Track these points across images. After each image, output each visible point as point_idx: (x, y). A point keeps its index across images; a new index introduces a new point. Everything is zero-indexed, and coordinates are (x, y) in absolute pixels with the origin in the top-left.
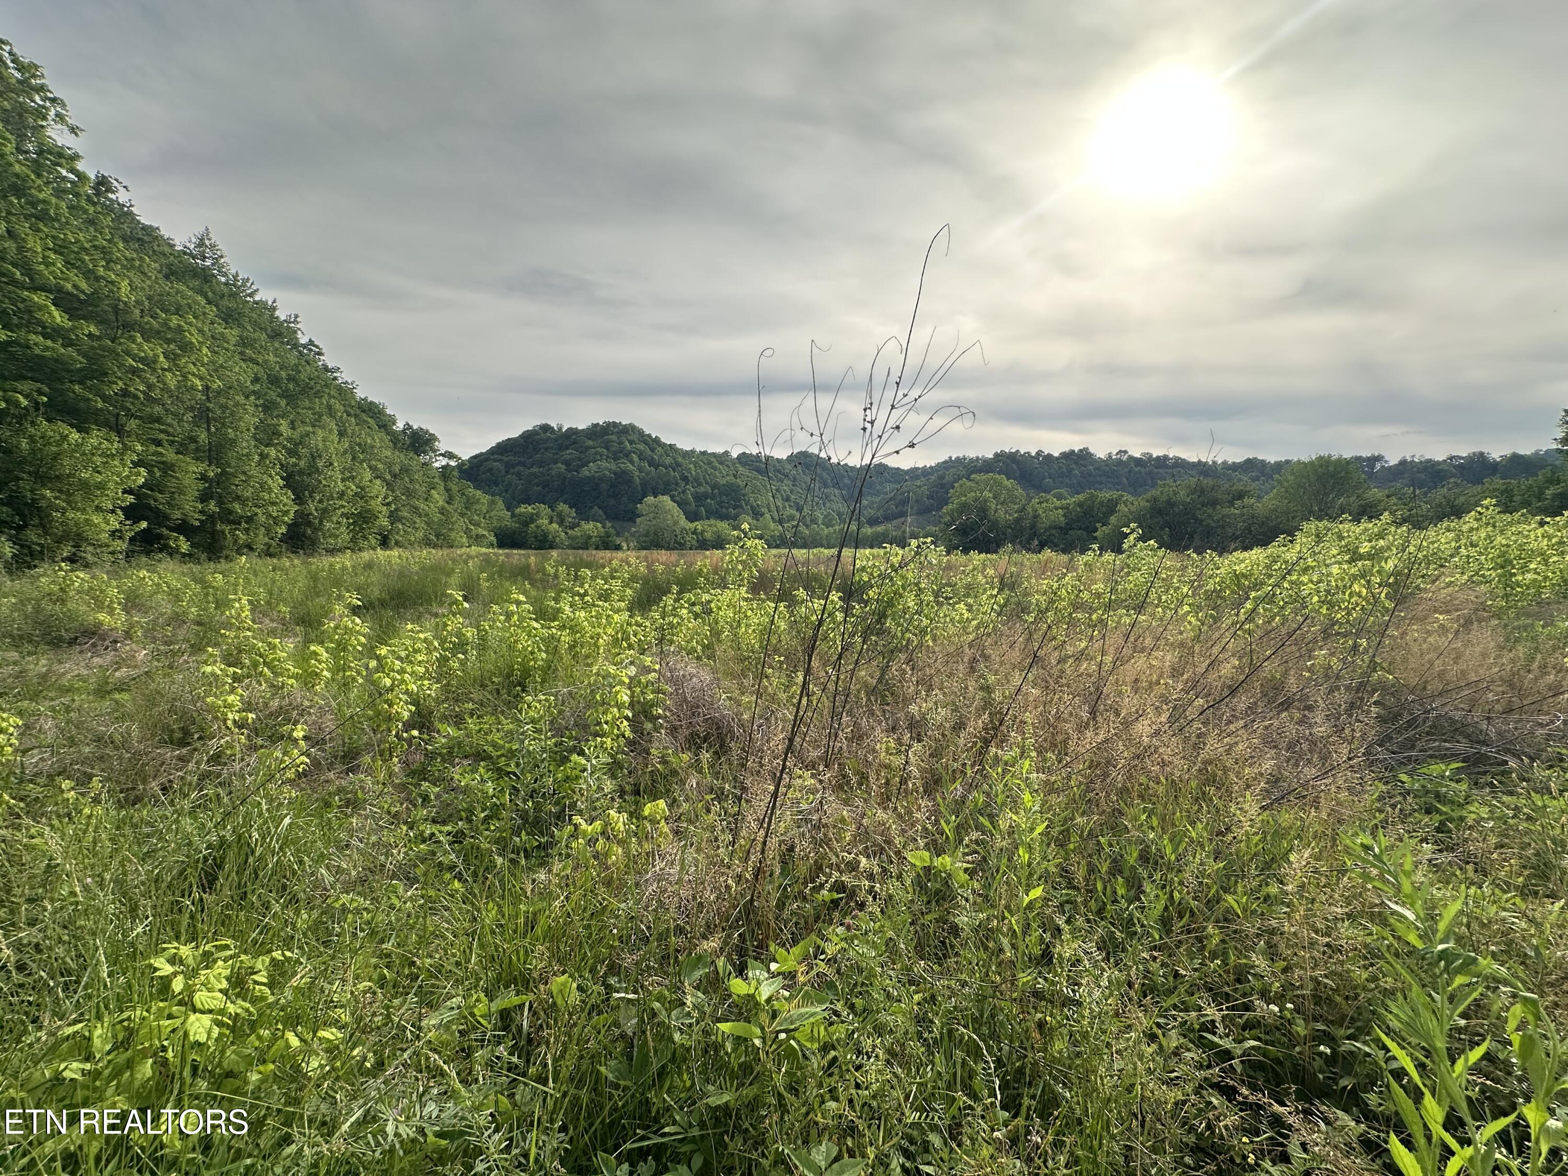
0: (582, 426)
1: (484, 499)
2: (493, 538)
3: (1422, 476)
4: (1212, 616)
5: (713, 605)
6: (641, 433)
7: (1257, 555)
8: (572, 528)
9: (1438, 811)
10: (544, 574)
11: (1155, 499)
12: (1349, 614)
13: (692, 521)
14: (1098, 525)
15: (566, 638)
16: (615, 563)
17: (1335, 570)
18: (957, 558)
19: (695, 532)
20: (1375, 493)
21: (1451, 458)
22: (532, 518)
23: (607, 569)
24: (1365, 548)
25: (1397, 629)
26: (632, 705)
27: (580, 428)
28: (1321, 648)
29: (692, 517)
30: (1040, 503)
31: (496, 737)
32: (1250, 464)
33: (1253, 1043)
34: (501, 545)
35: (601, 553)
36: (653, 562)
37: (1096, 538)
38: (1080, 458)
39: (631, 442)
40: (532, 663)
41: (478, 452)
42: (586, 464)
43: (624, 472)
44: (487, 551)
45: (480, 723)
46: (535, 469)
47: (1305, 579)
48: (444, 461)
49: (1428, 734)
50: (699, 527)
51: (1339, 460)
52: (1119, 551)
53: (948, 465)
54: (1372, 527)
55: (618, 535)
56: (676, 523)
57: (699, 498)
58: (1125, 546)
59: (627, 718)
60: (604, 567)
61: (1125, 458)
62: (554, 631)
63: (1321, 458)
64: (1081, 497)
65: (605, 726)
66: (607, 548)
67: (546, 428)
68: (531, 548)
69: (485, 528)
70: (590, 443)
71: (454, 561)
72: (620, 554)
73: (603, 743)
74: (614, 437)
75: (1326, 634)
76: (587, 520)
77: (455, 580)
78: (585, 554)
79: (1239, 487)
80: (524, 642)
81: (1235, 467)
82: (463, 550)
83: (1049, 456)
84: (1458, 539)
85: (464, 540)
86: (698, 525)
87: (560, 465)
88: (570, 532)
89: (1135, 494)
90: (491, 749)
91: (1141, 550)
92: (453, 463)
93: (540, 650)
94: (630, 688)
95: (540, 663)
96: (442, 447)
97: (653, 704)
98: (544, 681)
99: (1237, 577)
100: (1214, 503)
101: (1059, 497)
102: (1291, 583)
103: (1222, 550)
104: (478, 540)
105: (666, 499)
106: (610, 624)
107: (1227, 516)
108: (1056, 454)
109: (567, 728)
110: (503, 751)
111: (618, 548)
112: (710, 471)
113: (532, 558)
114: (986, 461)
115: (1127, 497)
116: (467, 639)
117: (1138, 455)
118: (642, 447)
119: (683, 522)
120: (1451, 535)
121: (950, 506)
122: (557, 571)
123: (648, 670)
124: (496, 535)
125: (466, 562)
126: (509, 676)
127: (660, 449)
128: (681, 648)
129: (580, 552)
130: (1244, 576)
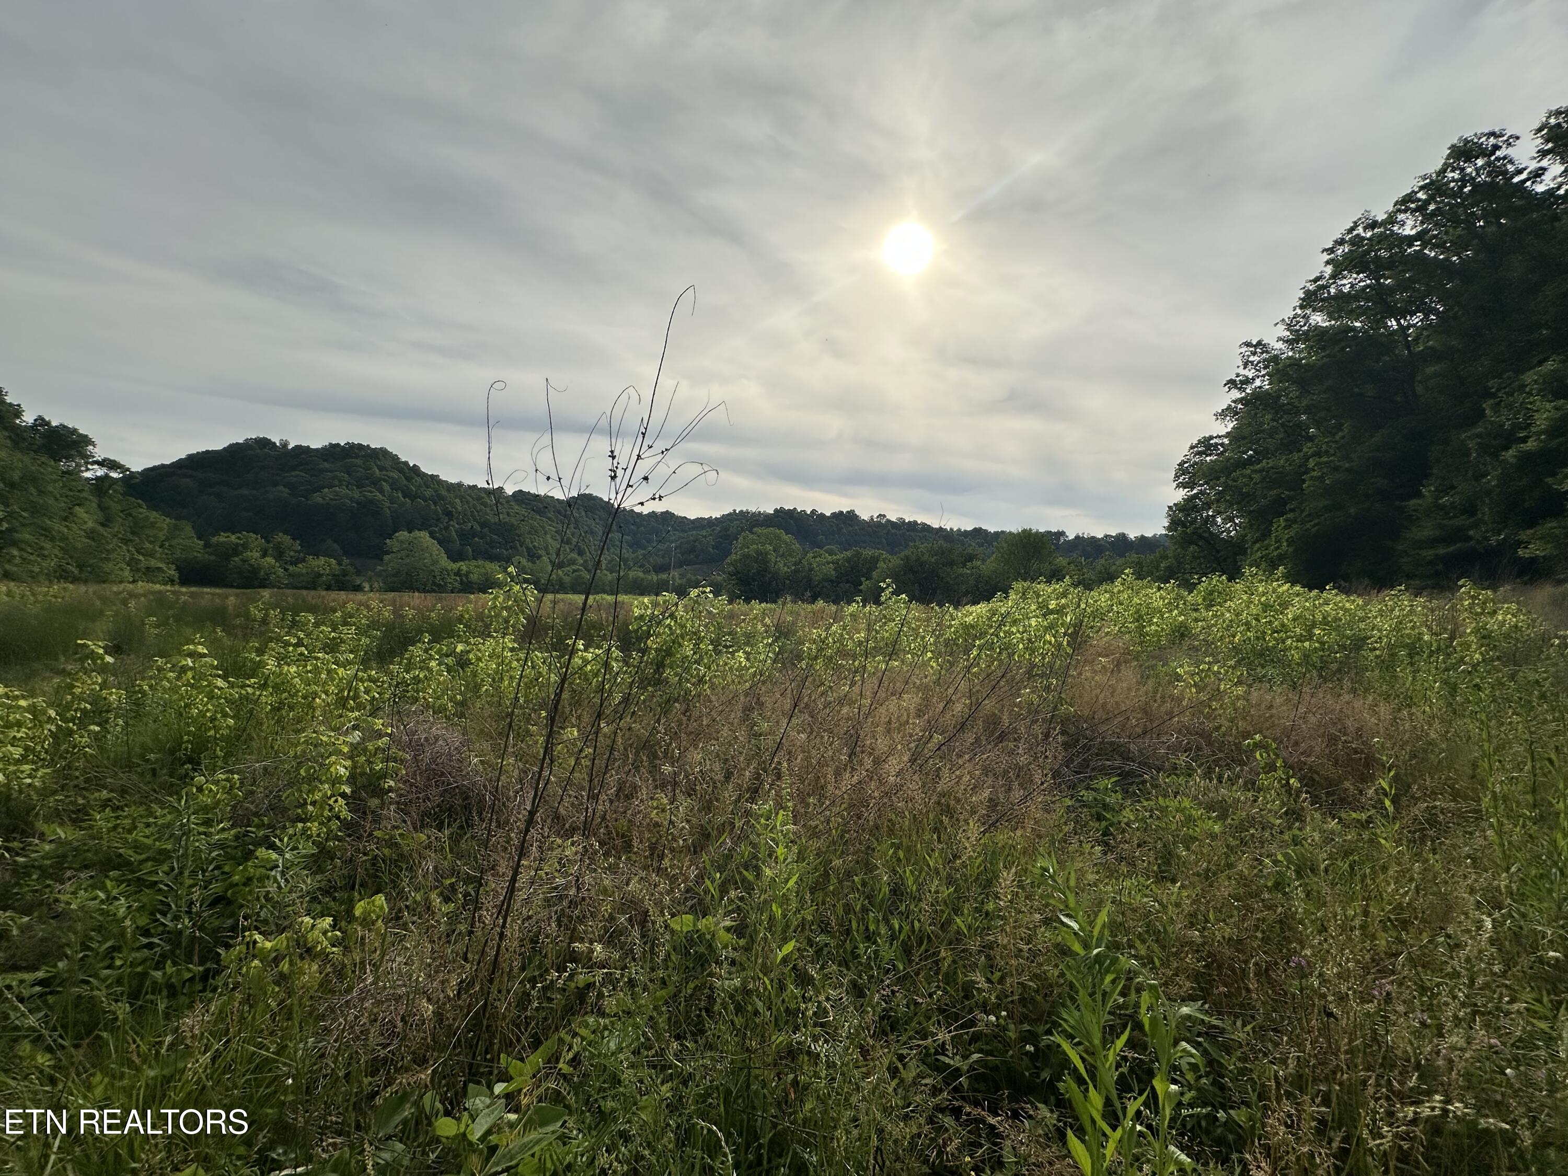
0: (316, 444)
1: (164, 523)
2: (172, 572)
3: (1089, 549)
4: (948, 661)
5: (471, 656)
6: (395, 458)
7: (981, 609)
8: (295, 563)
9: (1105, 819)
10: (247, 619)
11: (907, 558)
12: (1043, 658)
13: (454, 561)
14: (863, 579)
15: (267, 698)
16: (350, 606)
17: (1033, 622)
18: (740, 606)
19: (458, 573)
20: (1061, 561)
21: (1106, 536)
22: (236, 550)
23: (339, 614)
24: (1052, 605)
25: (1075, 669)
26: (352, 780)
27: (312, 447)
28: (1025, 687)
29: (455, 556)
30: (815, 557)
31: (140, 835)
32: (978, 532)
33: (976, 1056)
34: (184, 582)
35: (333, 595)
36: (402, 607)
37: (861, 591)
38: (847, 519)
39: (381, 469)
40: (212, 733)
41: (157, 463)
42: (318, 489)
43: (371, 502)
44: (163, 587)
45: (117, 818)
46: (245, 491)
47: (1014, 629)
48: (100, 472)
49: (1097, 755)
50: (464, 568)
51: (1037, 533)
52: (877, 602)
53: (732, 517)
54: (1058, 587)
55: (358, 573)
56: (435, 562)
57: (463, 535)
58: (883, 599)
59: (343, 795)
60: (335, 611)
61: (884, 521)
62: (250, 690)
63: (1024, 531)
64: (848, 554)
65: (310, 808)
66: (341, 588)
67: (264, 443)
68: (232, 587)
69: (161, 560)
70: (326, 465)
71: (104, 600)
72: (360, 597)
73: (305, 830)
74: (358, 461)
75: (1030, 675)
76: (317, 555)
77: (103, 625)
78: (310, 596)
79: (970, 550)
80: (201, 705)
81: (966, 533)
82: (122, 586)
83: (822, 515)
84: (1111, 599)
85: (127, 573)
86: (463, 566)
87: (281, 488)
88: (291, 568)
89: (893, 553)
90: (130, 852)
91: (897, 602)
92: (114, 475)
93: (225, 715)
94: (351, 758)
95: (225, 732)
96: (99, 453)
97: (384, 775)
98: (228, 755)
99: (966, 627)
100: (952, 564)
101: (831, 553)
102: (1005, 632)
103: (957, 604)
104: (150, 574)
105: (424, 535)
106: (333, 680)
107: (962, 575)
108: (828, 514)
109: (256, 814)
110: (150, 854)
111: (358, 588)
112: (479, 507)
113: (231, 599)
114: (767, 517)
115: (885, 555)
116: (110, 704)
117: (894, 520)
118: (395, 475)
119: (444, 562)
120: (1107, 596)
121: (734, 557)
122: (266, 615)
123: (380, 735)
124: (178, 569)
125: (125, 602)
126: (172, 752)
127: (419, 479)
128: (428, 706)
129: (305, 592)
130: (972, 626)
